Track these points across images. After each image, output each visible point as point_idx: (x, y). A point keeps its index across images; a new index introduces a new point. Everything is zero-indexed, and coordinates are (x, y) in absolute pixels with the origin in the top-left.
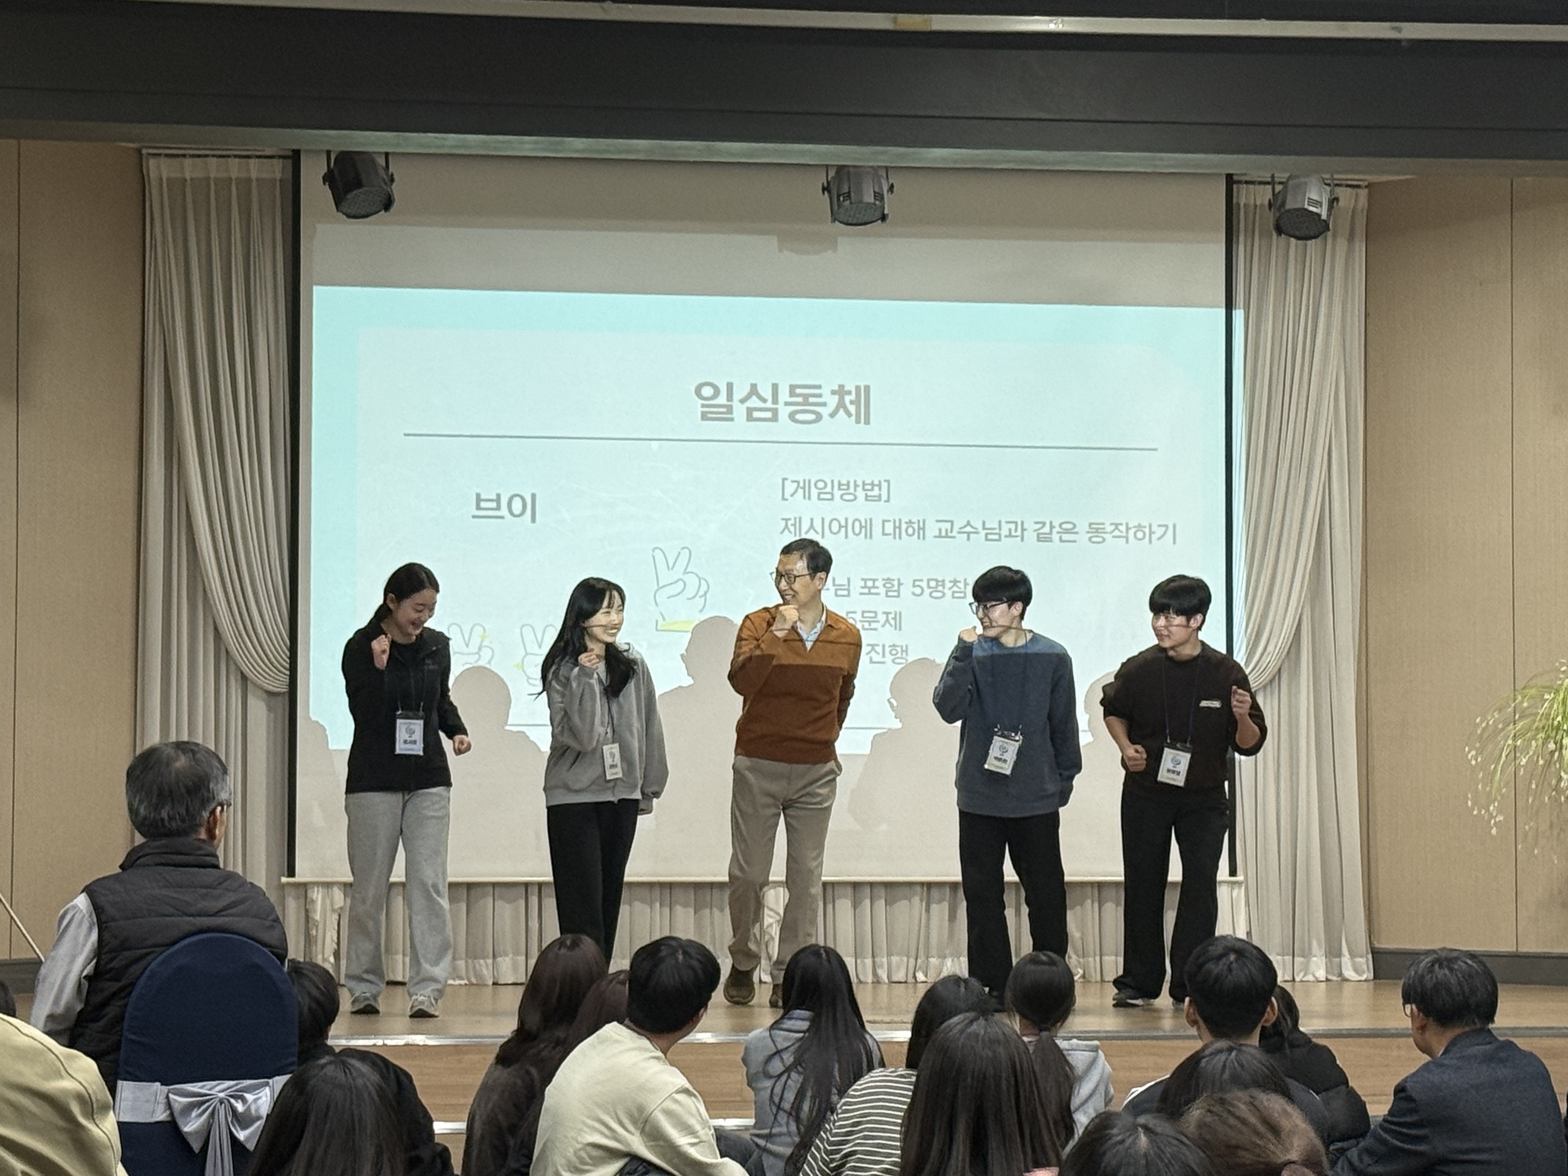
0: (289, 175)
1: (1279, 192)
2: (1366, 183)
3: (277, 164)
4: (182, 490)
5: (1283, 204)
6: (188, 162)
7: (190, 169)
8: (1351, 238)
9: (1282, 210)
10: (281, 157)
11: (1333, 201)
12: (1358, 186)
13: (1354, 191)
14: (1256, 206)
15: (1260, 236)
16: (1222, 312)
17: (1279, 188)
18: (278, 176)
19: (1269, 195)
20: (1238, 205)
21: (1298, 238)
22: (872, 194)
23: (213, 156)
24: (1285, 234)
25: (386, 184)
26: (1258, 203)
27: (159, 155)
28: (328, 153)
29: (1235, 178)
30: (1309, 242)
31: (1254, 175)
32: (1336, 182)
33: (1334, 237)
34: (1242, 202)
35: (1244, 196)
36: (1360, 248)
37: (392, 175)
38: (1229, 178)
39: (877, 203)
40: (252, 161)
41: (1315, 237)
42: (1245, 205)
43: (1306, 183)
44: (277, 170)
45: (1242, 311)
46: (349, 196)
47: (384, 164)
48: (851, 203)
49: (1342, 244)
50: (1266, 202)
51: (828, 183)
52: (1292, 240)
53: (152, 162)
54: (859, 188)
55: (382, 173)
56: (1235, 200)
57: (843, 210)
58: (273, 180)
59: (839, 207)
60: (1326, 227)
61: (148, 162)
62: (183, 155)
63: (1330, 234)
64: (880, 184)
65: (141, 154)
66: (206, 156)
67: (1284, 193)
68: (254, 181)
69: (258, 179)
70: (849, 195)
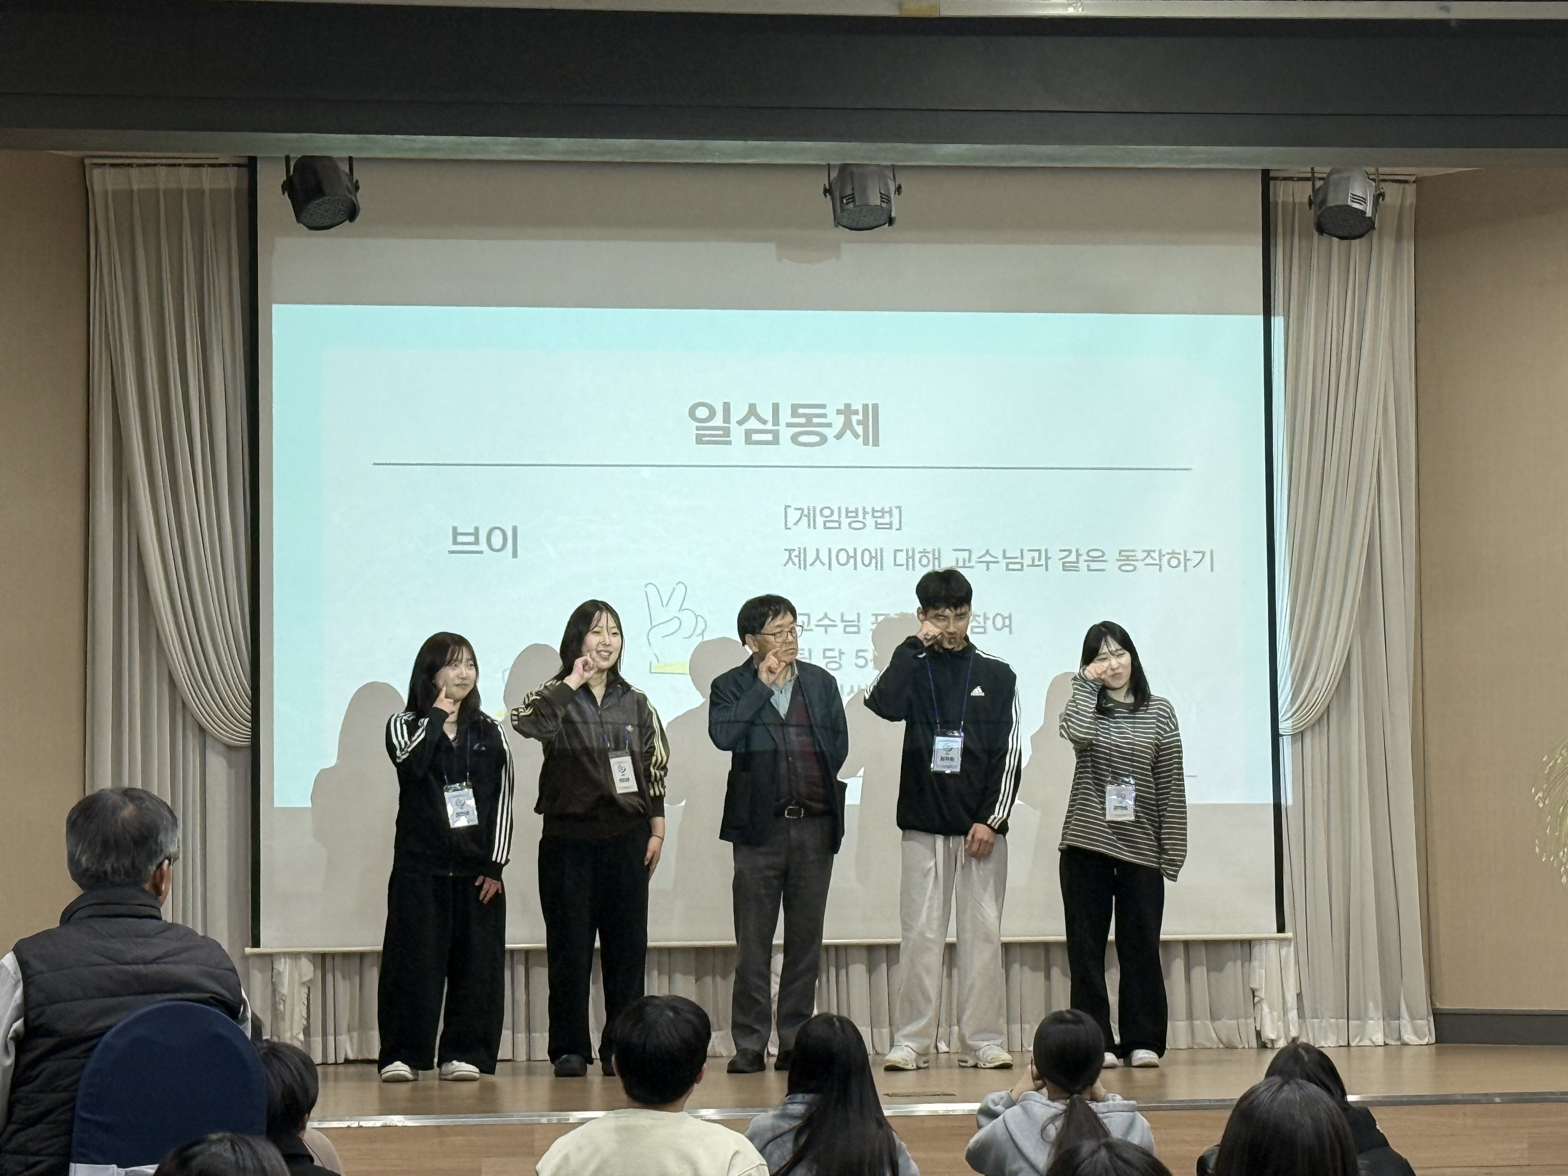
0: (245, 185)
1: (1319, 189)
2: (1414, 178)
3: (232, 172)
4: (133, 531)
5: (1324, 201)
6: (134, 172)
7: (137, 180)
8: (1399, 238)
9: (1324, 207)
10: (234, 165)
11: (1379, 197)
12: (1406, 182)
13: (1401, 186)
14: (1294, 204)
15: (1300, 237)
16: (1260, 318)
17: (1319, 184)
18: (233, 187)
19: (1309, 192)
20: (1277, 203)
21: (1342, 238)
22: (879, 195)
23: (162, 165)
24: (1327, 233)
25: (350, 193)
26: (1297, 200)
27: (104, 165)
28: (288, 159)
29: (1272, 174)
30: (1353, 242)
31: (1294, 170)
32: (1381, 177)
33: (1380, 238)
34: (1280, 201)
35: (1282, 193)
36: (1409, 248)
37: (357, 181)
38: (1266, 173)
39: (884, 205)
40: (204, 170)
41: (1360, 236)
42: (1283, 203)
43: (1349, 178)
44: (231, 180)
45: (1282, 318)
46: (309, 206)
47: (347, 170)
48: (855, 206)
49: (1389, 244)
50: (1306, 200)
51: (830, 185)
52: (1335, 240)
53: (96, 172)
54: (864, 190)
55: (345, 180)
56: (1271, 199)
57: (845, 214)
58: (227, 190)
59: (842, 210)
60: (1372, 227)
61: (91, 171)
62: (130, 165)
63: (1375, 233)
64: (887, 185)
65: (84, 166)
66: (155, 165)
67: (1325, 189)
68: (207, 193)
69: (211, 190)
70: (852, 198)
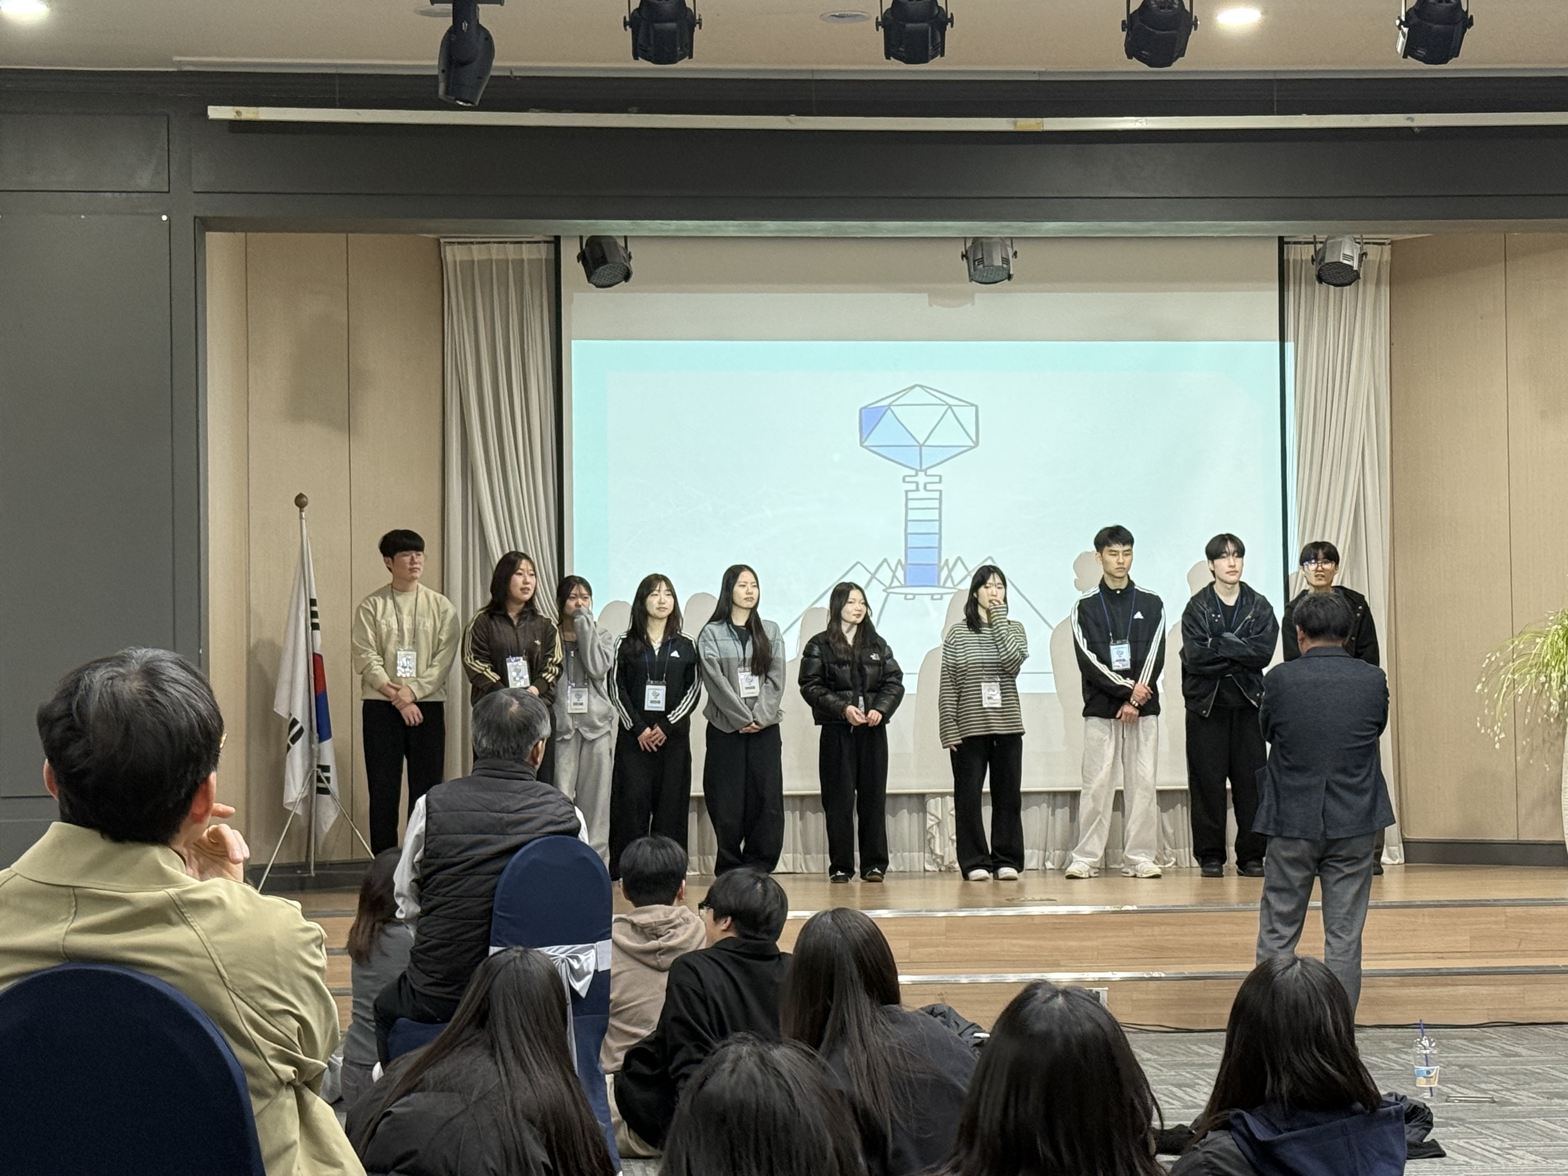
0: (552, 256)
1: (1320, 250)
2: (1389, 241)
3: (543, 247)
4: (475, 500)
5: (1323, 259)
6: (474, 247)
7: (478, 253)
8: (1378, 283)
9: (1323, 264)
10: (545, 242)
11: (1363, 255)
12: (1383, 244)
13: (1379, 247)
14: (1302, 260)
15: (1306, 284)
16: (1277, 344)
17: (1319, 246)
18: (544, 257)
19: (1313, 253)
20: (1288, 261)
21: (1336, 285)
22: (1001, 258)
23: (494, 242)
24: (1325, 282)
25: (626, 261)
26: (1304, 258)
27: (454, 243)
28: (581, 238)
29: (1286, 240)
30: (1344, 289)
31: (1299, 237)
32: (1364, 241)
33: (1364, 285)
34: (1292, 259)
35: (1294, 254)
36: (1385, 290)
37: (630, 253)
38: (1281, 239)
39: (1005, 266)
40: (524, 246)
41: (1349, 284)
42: (1294, 261)
43: (1341, 242)
44: (543, 252)
45: (1293, 343)
46: (597, 271)
47: (624, 245)
48: (984, 267)
49: (1371, 288)
50: (1310, 258)
51: (966, 252)
52: (1332, 287)
53: (448, 248)
54: (990, 255)
55: (622, 252)
56: (1285, 258)
57: (978, 272)
58: (541, 260)
59: (975, 270)
60: (1357, 277)
61: (445, 248)
62: (472, 243)
63: (1361, 281)
64: (1007, 251)
65: (439, 243)
66: (489, 242)
67: (1324, 249)
68: (526, 261)
69: (528, 260)
70: (981, 261)
